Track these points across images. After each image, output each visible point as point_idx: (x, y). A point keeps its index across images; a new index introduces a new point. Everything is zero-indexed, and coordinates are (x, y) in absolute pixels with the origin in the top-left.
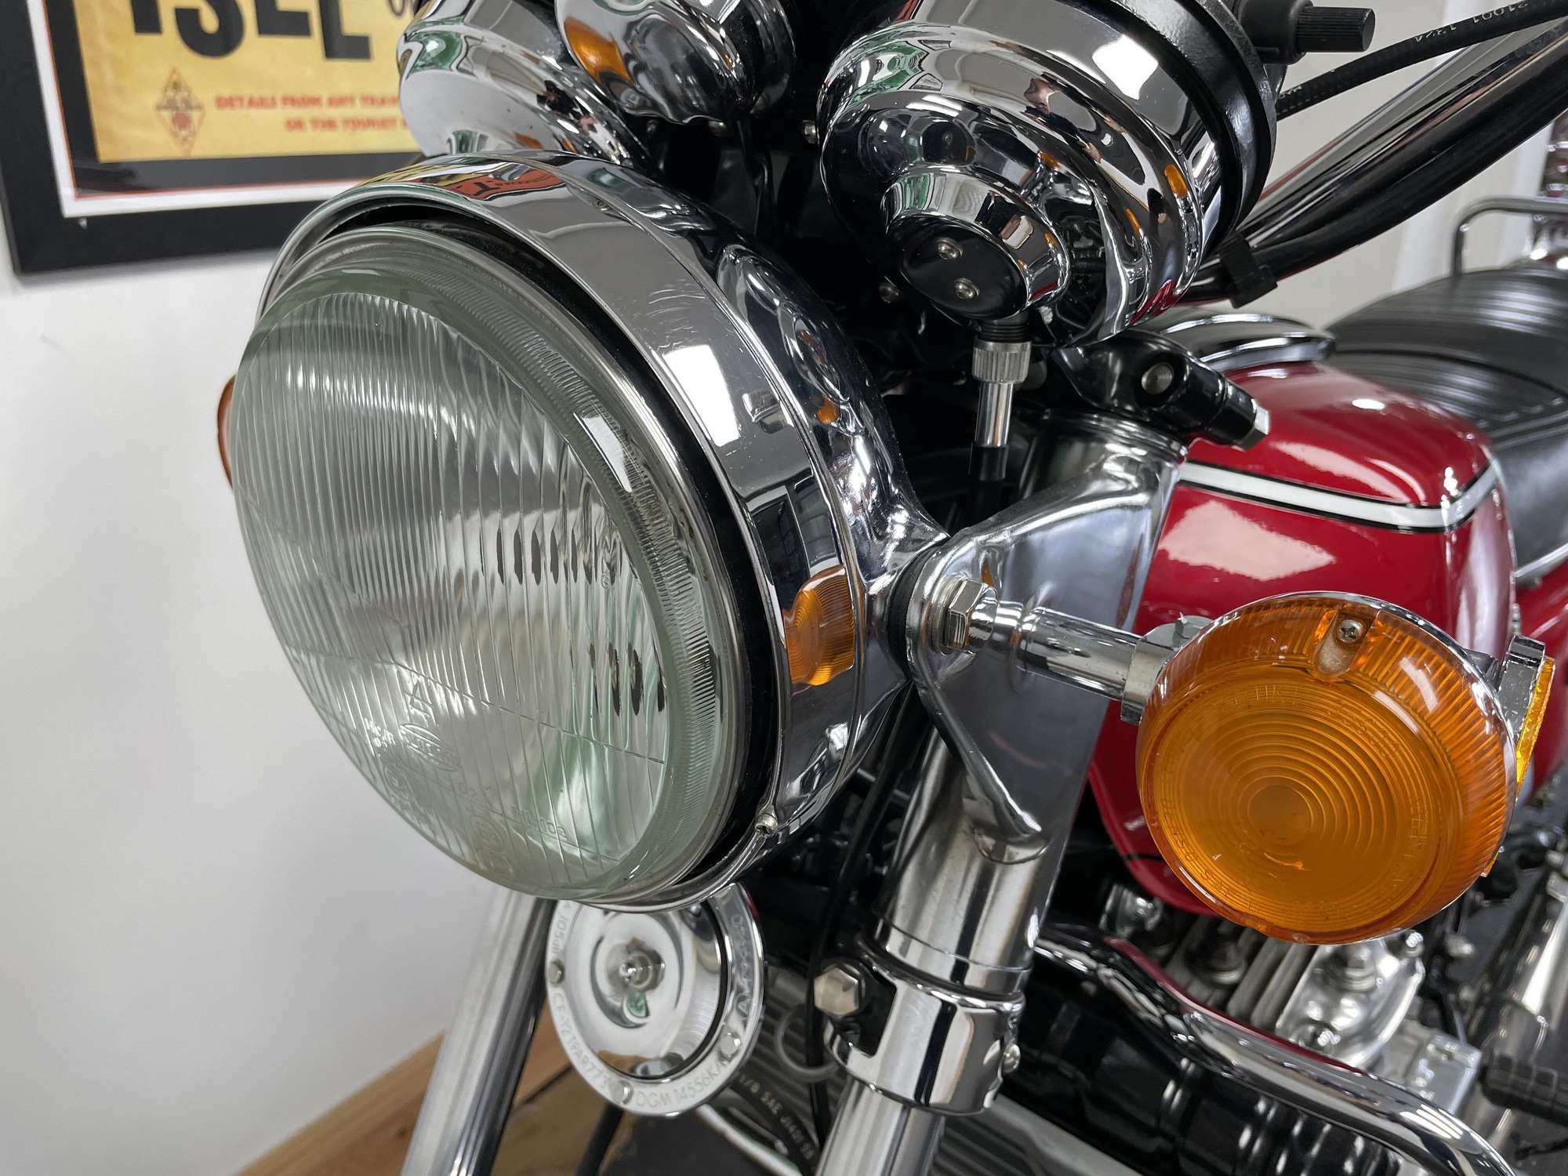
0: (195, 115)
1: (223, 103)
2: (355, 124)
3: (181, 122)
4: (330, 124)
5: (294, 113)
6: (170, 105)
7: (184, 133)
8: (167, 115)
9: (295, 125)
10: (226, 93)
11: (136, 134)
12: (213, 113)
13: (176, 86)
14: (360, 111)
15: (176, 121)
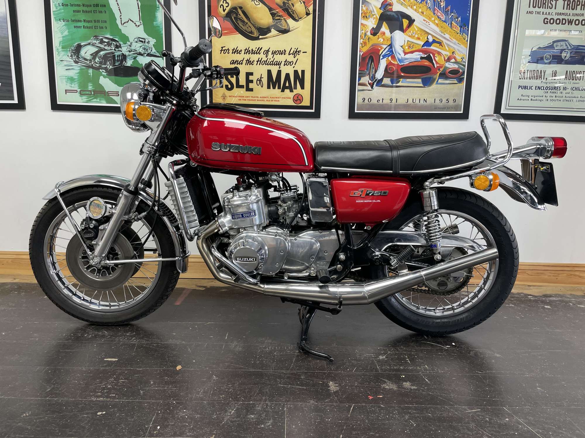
0: (226, 98)
1: (230, 96)
2: (249, 100)
3: (224, 99)
4: (245, 100)
5: (240, 98)
6: (223, 96)
9: (239, 100)
10: (230, 95)
11: (218, 99)
12: (228, 97)
13: (224, 94)
14: (251, 98)
15: (223, 98)
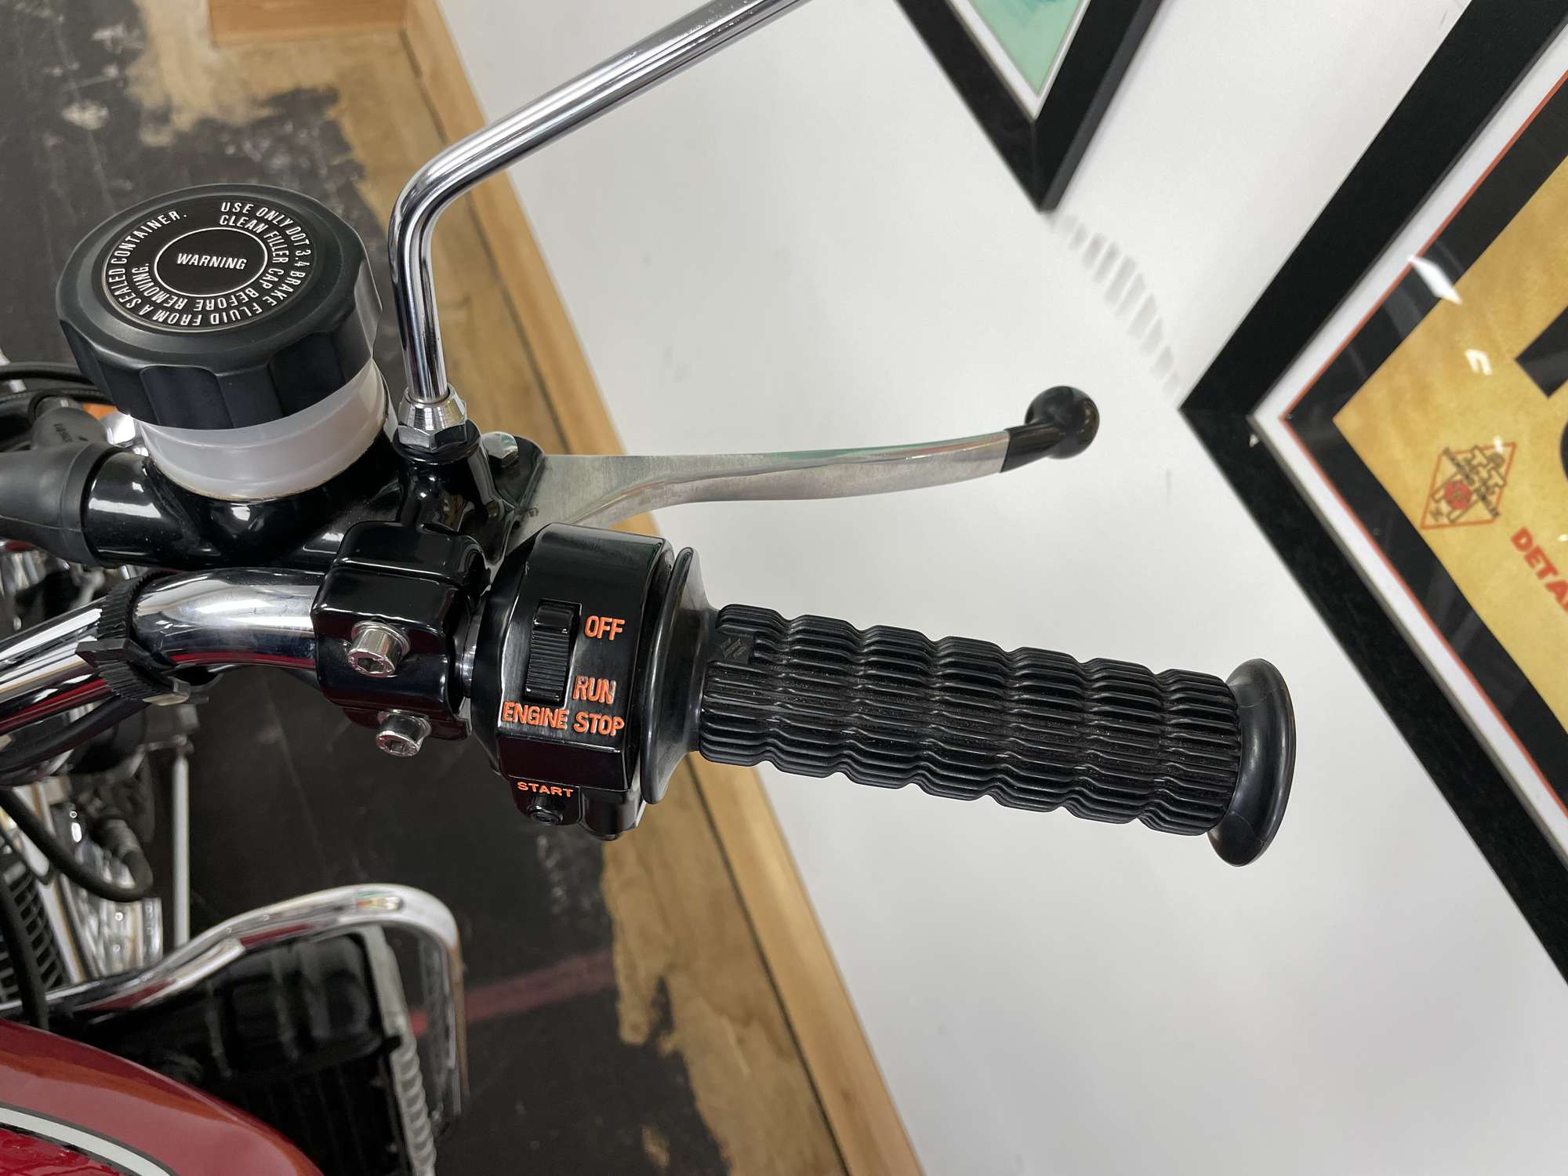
0: (1479, 511)
1: (1522, 539)
3: (1458, 495)
6: (1467, 469)
7: (1444, 507)
8: (1449, 469)
12: (1500, 534)
13: (1496, 460)
15: (1451, 487)
